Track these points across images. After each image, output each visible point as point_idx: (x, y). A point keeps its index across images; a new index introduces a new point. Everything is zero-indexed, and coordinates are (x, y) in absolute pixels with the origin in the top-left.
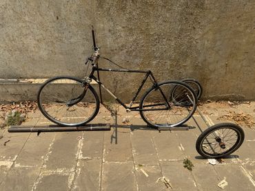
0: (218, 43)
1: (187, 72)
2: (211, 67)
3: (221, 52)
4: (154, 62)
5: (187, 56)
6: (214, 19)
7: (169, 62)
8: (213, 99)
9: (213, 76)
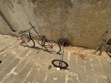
0: (77, 27)
1: (65, 36)
2: (74, 35)
3: (78, 30)
4: (54, 32)
5: (65, 31)
6: (74, 17)
7: (59, 32)
8: (76, 46)
9: (75, 38)
